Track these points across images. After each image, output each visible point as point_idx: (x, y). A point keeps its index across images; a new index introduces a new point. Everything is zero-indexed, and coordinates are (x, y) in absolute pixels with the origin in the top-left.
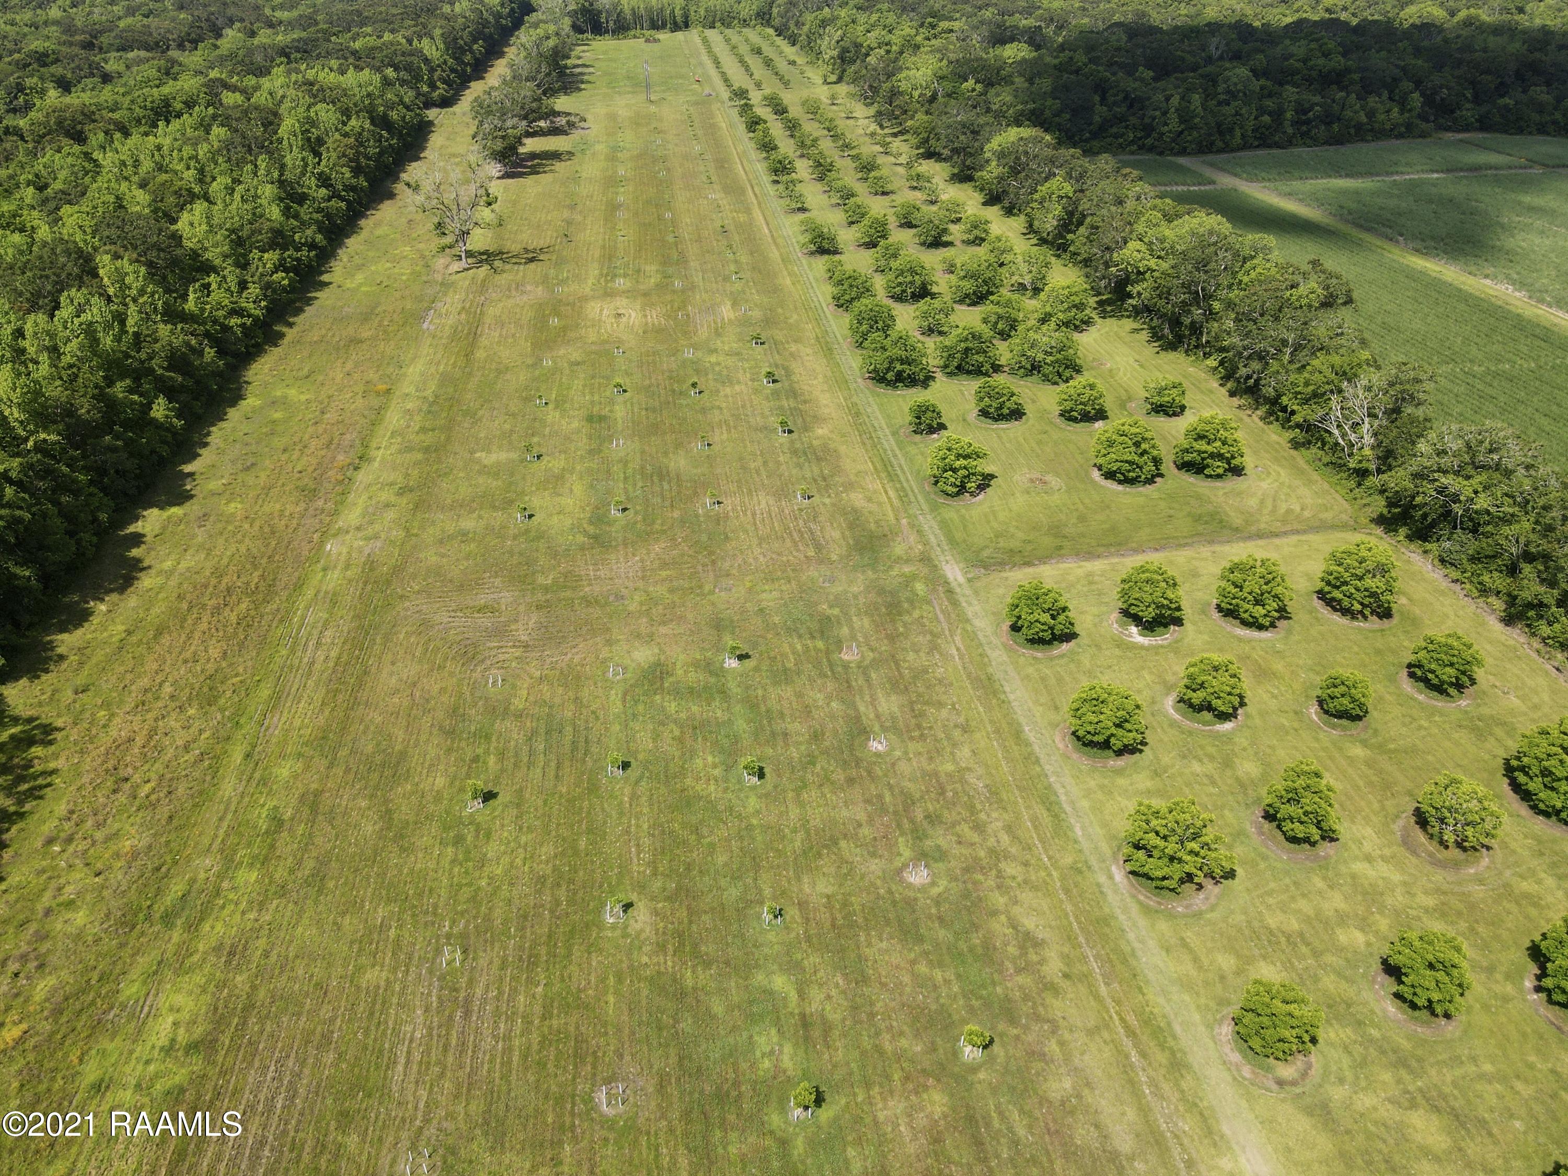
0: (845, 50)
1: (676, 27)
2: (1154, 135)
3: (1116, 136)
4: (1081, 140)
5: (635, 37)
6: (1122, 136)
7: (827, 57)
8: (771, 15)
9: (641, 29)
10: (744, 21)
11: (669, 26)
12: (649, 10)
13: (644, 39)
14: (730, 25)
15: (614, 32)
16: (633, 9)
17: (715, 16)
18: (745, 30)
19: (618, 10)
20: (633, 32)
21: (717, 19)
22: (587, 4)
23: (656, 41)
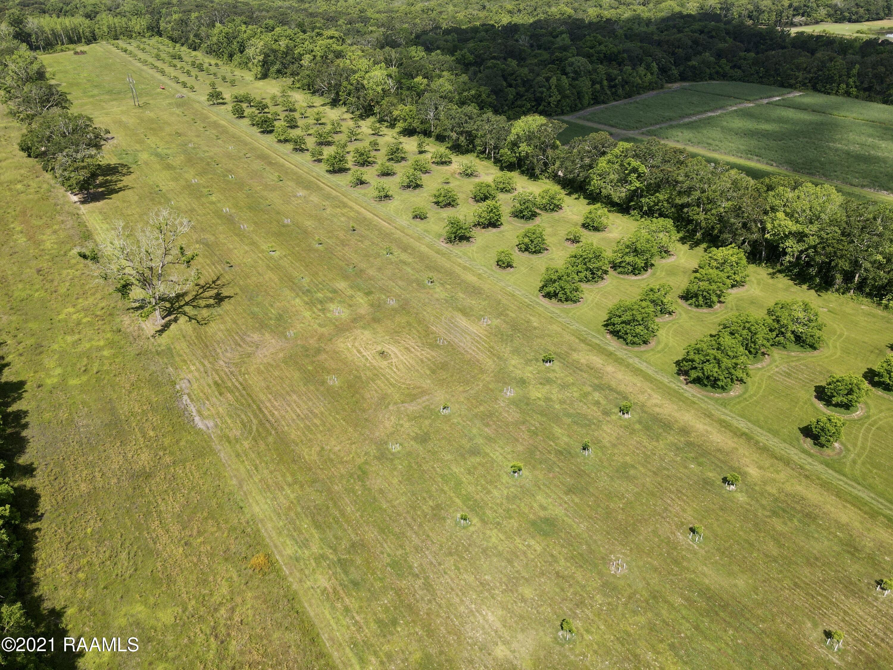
0: (267, 56)
1: (89, 42)
2: (543, 103)
3: (521, 107)
4: (503, 112)
5: (62, 51)
6: (523, 106)
7: (255, 61)
8: (159, 28)
9: (63, 44)
10: (139, 33)
11: (83, 40)
12: (65, 30)
13: (72, 52)
14: (131, 37)
15: (44, 49)
16: (53, 30)
17: (116, 31)
18: (144, 40)
19: (43, 32)
20: (59, 47)
21: (118, 33)
22: (17, 29)
23: (83, 53)
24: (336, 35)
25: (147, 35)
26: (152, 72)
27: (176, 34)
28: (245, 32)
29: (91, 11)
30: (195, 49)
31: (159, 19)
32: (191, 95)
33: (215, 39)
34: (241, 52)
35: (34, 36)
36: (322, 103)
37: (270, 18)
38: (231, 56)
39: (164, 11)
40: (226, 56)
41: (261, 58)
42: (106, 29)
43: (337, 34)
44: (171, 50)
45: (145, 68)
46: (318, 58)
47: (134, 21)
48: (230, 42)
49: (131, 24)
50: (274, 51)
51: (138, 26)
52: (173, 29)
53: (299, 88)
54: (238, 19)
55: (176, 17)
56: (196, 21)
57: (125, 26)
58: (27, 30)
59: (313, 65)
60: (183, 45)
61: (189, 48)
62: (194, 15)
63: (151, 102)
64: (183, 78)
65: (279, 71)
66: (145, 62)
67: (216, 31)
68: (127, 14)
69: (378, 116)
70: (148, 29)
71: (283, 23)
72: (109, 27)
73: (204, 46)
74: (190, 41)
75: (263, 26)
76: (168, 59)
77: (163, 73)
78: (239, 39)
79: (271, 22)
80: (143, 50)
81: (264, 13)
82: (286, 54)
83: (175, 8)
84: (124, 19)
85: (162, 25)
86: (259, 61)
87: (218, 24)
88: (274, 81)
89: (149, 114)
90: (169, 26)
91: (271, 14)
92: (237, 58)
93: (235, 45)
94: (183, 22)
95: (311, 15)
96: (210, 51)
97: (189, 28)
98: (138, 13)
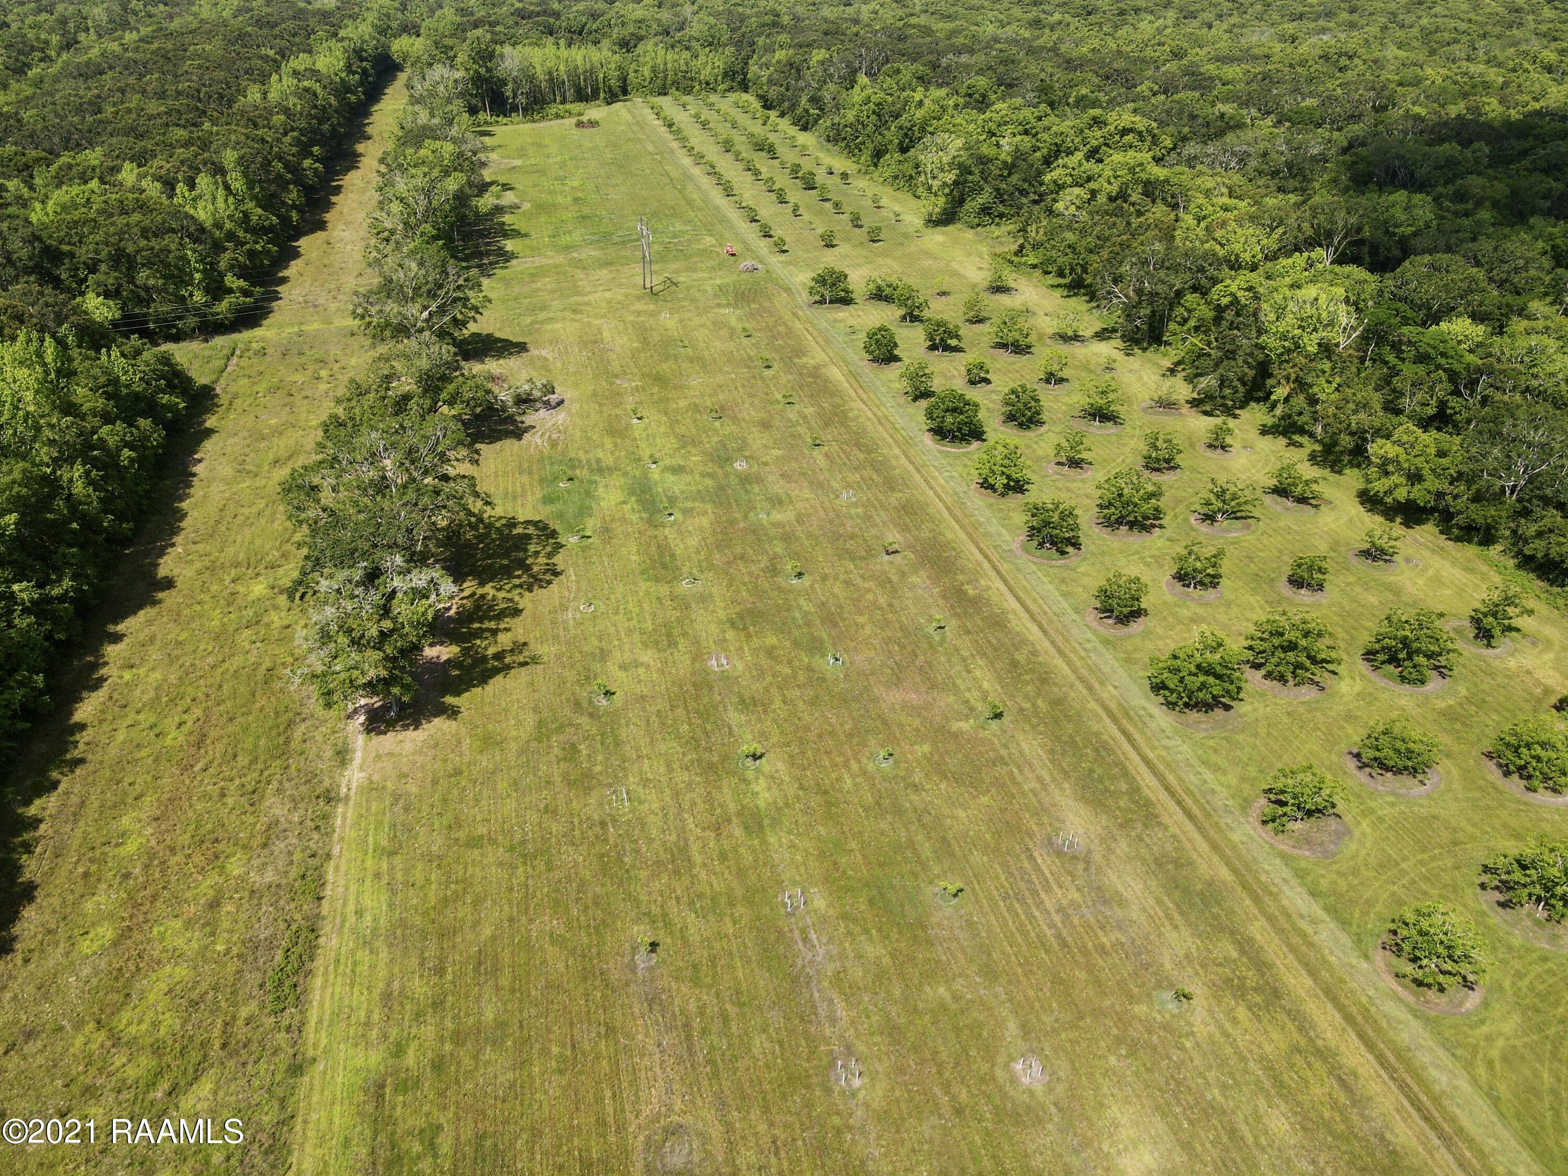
0: (965, 170)
1: (612, 98)
5: (557, 116)
7: (936, 184)
8: (745, 74)
9: (563, 102)
10: (708, 83)
11: (602, 95)
12: (573, 74)
13: (573, 120)
14: (688, 91)
15: (525, 110)
16: (550, 73)
17: (666, 77)
18: (713, 98)
19: (532, 78)
20: (553, 109)
21: (669, 82)
22: (482, 71)
23: (593, 124)
24: (1140, 127)
25: (722, 87)
26: (706, 182)
27: (773, 93)
28: (920, 104)
29: (632, 34)
30: (805, 128)
31: (749, 57)
32: (775, 260)
33: (850, 116)
34: (904, 150)
35: (510, 85)
36: (1098, 326)
37: (980, 72)
38: (878, 154)
39: (761, 41)
40: (866, 156)
41: (950, 177)
42: (647, 73)
43: (1141, 123)
44: (757, 128)
45: (696, 171)
46: (1102, 199)
47: (702, 58)
48: (881, 124)
49: (696, 64)
50: (983, 161)
51: (709, 68)
52: (771, 82)
53: (1034, 267)
54: (908, 70)
55: (781, 55)
56: (820, 70)
57: (684, 68)
58: (500, 73)
59: (1084, 216)
60: (782, 115)
61: (794, 124)
62: (818, 55)
63: (681, 278)
64: (768, 210)
65: (985, 210)
66: (699, 158)
67: (857, 95)
68: (694, 44)
69: (1278, 411)
70: (725, 74)
71: (1009, 86)
72: (654, 70)
73: (825, 123)
74: (799, 111)
75: (963, 91)
76: (746, 152)
77: (729, 192)
78: (902, 120)
79: (982, 82)
80: (704, 125)
81: (964, 58)
82: (1011, 168)
83: (783, 38)
84: (686, 55)
85: (753, 69)
86: (945, 184)
87: (863, 79)
88: (970, 234)
89: (668, 321)
90: (765, 73)
91: (979, 59)
92: (892, 158)
93: (892, 134)
94: (794, 68)
95: (1069, 64)
96: (835, 137)
97: (801, 84)
98: (712, 43)
